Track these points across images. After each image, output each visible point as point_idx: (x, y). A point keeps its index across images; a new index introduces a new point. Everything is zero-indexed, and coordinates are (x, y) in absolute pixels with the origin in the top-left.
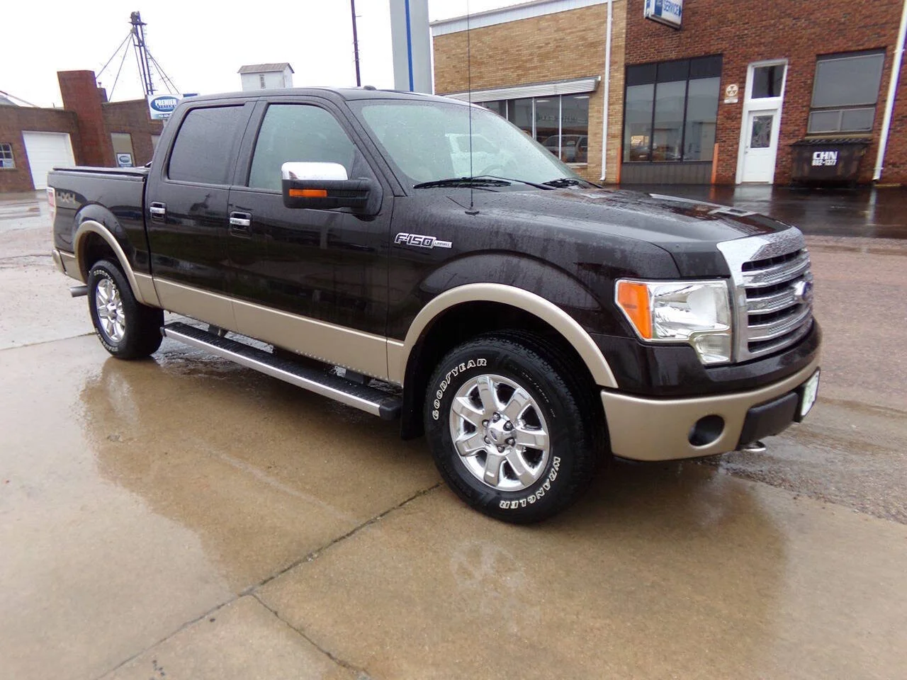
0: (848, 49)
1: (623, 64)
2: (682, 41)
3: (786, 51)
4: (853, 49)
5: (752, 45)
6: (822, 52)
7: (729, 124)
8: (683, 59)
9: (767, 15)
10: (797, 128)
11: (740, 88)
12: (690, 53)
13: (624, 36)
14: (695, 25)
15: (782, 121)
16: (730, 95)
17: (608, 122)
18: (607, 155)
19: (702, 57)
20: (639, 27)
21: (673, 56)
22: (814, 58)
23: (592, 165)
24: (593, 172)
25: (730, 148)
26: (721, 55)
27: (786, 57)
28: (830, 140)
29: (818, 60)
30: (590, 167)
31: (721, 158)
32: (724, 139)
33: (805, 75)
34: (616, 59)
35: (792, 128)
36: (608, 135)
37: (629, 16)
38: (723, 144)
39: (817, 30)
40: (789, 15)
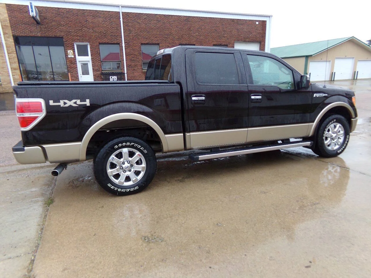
0: (109, 42)
1: (11, 35)
2: (42, 29)
3: (88, 40)
4: (110, 42)
5: (74, 36)
6: (101, 42)
7: (72, 65)
8: (44, 37)
9: (77, 25)
10: (98, 68)
11: (73, 52)
12: (47, 34)
13: (8, 21)
14: (47, 23)
15: (92, 65)
16: (70, 54)
17: (10, 62)
18: (13, 78)
19: (54, 37)
20: (17, 19)
21: (39, 35)
22: (98, 44)
23: (4, 83)
24: (6, 86)
25: (75, 75)
26: (62, 38)
27: (88, 42)
28: (113, 72)
29: (99, 45)
30: (4, 84)
31: (72, 79)
32: (72, 71)
33: (96, 49)
34: (7, 32)
35: (97, 68)
36: (11, 68)
37: (9, 12)
38: (72, 73)
39: (97, 34)
40: (86, 27)
